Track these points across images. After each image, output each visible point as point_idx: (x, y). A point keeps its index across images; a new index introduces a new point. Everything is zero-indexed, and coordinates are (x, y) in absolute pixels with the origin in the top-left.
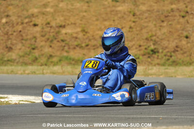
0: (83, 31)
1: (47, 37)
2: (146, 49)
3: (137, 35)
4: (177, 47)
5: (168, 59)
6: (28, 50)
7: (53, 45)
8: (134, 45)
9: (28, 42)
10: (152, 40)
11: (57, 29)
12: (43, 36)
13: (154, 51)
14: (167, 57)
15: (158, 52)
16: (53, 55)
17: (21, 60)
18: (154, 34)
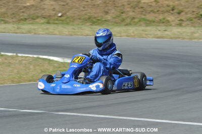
0: (156, 1)
1: (132, 5)
2: (197, 14)
3: (192, 4)
7: (135, 11)
8: (189, 11)
9: (119, 8)
10: (201, 8)
12: (129, 4)
16: (135, 17)
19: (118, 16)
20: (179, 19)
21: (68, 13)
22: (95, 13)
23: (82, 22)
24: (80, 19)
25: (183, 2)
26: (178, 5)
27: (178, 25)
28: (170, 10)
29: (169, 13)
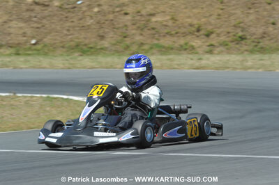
19: (119, 42)
20: (208, 44)
21: (45, 40)
22: (85, 38)
23: (67, 51)
24: (63, 47)
25: (213, 20)
26: (205, 24)
27: (207, 52)
28: (194, 31)
29: (193, 36)
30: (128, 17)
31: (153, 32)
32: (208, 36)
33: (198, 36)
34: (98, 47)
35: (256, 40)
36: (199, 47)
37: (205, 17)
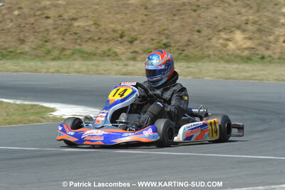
0: (95, 24)
1: (60, 29)
2: (158, 43)
3: (150, 28)
4: (189, 41)
5: (181, 54)
6: (40, 43)
7: (66, 38)
8: (146, 38)
9: (41, 35)
10: (164, 34)
11: (70, 22)
12: (55, 29)
13: (166, 46)
14: (180, 52)
15: (170, 46)
16: (66, 47)
17: (34, 53)
18: (166, 27)
19: (40, 47)
20: (132, 50)
22: (5, 42)
25: (136, 26)
26: (129, 30)
27: (131, 59)
28: (117, 37)
29: (117, 42)
30: (50, 21)
31: (75, 37)
32: (131, 42)
33: (121, 43)
34: (18, 51)
35: (181, 48)
36: (122, 54)
37: (129, 23)
